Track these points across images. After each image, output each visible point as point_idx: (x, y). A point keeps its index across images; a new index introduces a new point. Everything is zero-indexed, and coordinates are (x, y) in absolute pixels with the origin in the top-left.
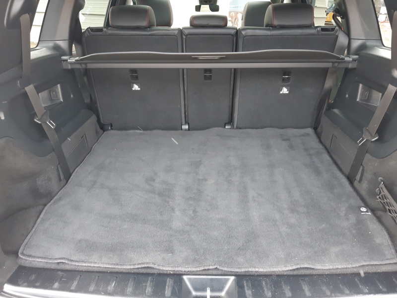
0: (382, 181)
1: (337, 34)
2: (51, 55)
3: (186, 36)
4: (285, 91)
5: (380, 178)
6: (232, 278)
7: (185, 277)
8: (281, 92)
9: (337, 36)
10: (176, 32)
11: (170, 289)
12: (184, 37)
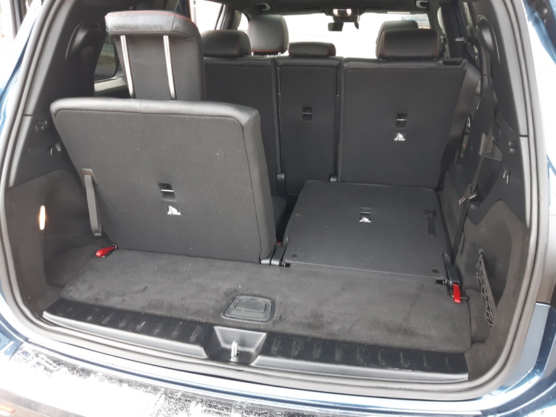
0: (482, 253)
1: (465, 68)
2: (123, 86)
3: (281, 67)
4: (400, 137)
5: (481, 250)
6: (264, 334)
7: (217, 329)
8: (396, 139)
9: (465, 71)
10: (269, 62)
11: (196, 335)
12: (278, 68)
